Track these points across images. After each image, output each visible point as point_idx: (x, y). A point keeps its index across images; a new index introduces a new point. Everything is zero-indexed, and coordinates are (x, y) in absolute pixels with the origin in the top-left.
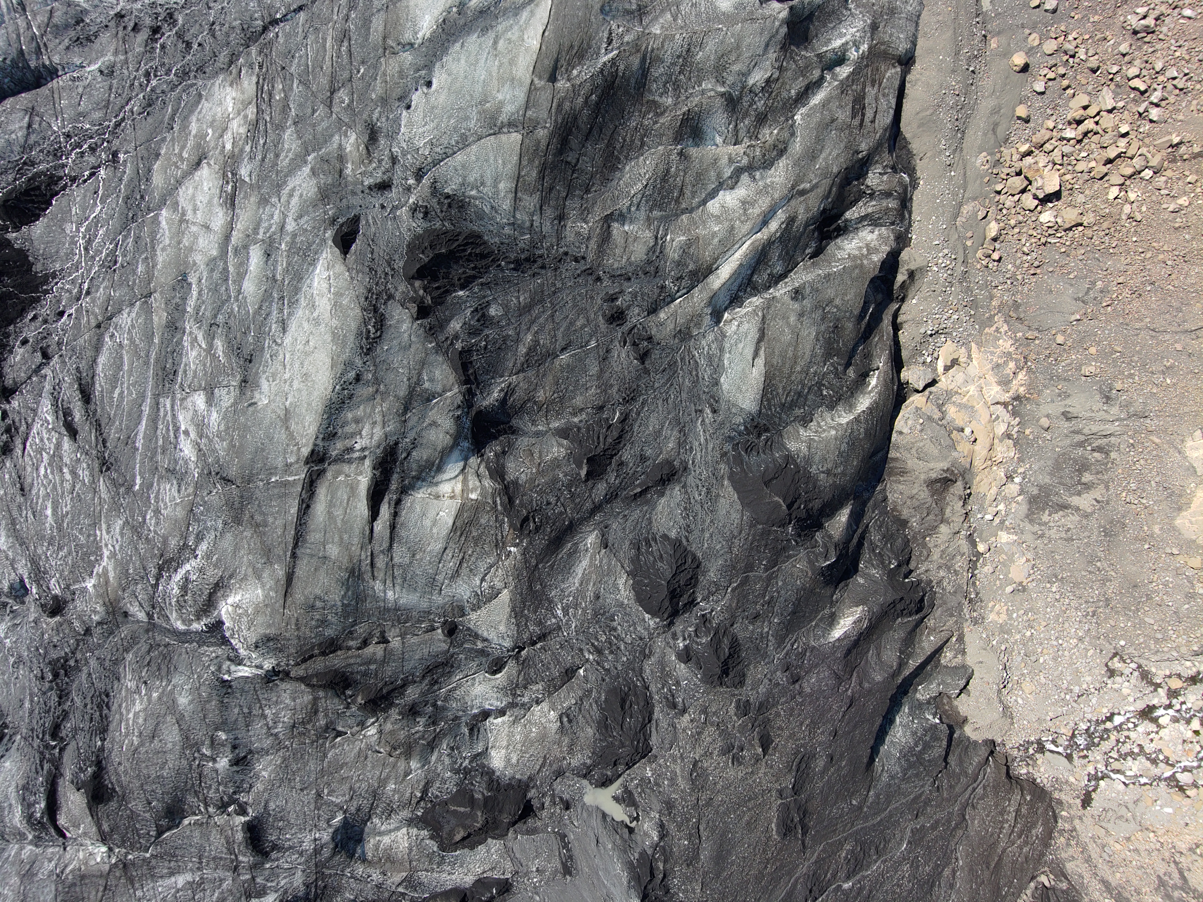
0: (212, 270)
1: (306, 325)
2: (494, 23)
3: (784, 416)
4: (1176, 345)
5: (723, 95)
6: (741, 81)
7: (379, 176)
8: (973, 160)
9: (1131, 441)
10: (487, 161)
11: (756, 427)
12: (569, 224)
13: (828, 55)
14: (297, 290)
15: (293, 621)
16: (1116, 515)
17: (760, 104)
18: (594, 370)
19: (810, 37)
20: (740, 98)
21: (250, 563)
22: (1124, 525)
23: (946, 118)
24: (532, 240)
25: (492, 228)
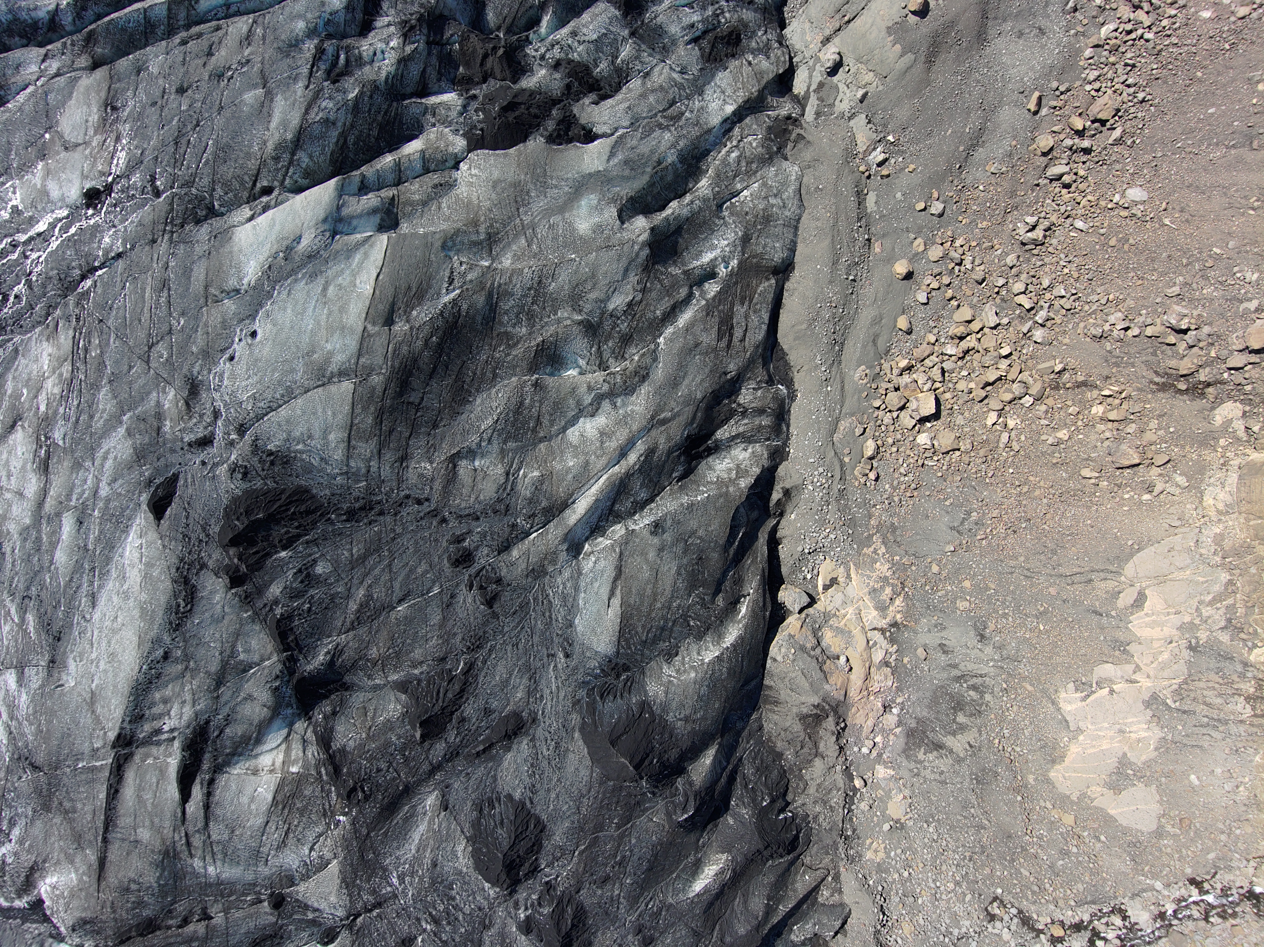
0: (25, 540)
1: (115, 599)
2: (323, 268)
3: (647, 652)
4: (1051, 589)
5: (580, 323)
6: (600, 308)
7: (200, 433)
8: (852, 373)
9: (1005, 686)
10: (314, 414)
11: (613, 669)
12: (413, 464)
13: (696, 271)
14: (108, 560)
15: (108, 904)
16: (989, 763)
17: (623, 326)
18: (436, 618)
19: (679, 251)
20: (600, 323)
21: (61, 849)
22: (996, 774)
23: (822, 331)
24: (368, 487)
25: (322, 481)
